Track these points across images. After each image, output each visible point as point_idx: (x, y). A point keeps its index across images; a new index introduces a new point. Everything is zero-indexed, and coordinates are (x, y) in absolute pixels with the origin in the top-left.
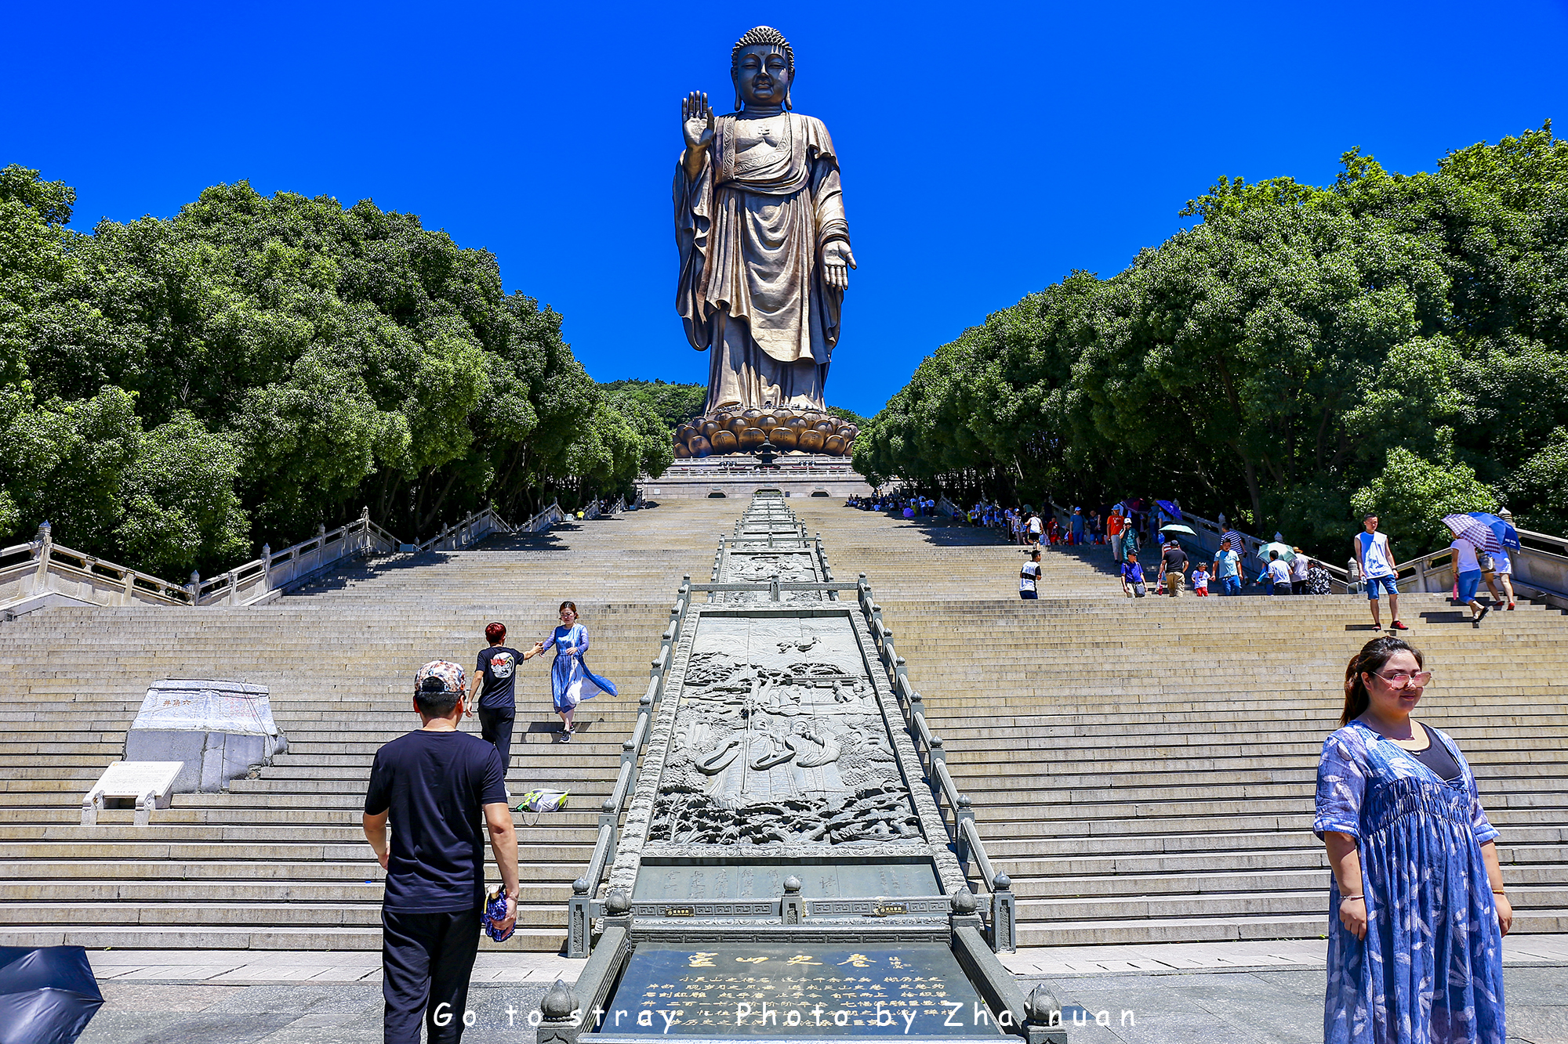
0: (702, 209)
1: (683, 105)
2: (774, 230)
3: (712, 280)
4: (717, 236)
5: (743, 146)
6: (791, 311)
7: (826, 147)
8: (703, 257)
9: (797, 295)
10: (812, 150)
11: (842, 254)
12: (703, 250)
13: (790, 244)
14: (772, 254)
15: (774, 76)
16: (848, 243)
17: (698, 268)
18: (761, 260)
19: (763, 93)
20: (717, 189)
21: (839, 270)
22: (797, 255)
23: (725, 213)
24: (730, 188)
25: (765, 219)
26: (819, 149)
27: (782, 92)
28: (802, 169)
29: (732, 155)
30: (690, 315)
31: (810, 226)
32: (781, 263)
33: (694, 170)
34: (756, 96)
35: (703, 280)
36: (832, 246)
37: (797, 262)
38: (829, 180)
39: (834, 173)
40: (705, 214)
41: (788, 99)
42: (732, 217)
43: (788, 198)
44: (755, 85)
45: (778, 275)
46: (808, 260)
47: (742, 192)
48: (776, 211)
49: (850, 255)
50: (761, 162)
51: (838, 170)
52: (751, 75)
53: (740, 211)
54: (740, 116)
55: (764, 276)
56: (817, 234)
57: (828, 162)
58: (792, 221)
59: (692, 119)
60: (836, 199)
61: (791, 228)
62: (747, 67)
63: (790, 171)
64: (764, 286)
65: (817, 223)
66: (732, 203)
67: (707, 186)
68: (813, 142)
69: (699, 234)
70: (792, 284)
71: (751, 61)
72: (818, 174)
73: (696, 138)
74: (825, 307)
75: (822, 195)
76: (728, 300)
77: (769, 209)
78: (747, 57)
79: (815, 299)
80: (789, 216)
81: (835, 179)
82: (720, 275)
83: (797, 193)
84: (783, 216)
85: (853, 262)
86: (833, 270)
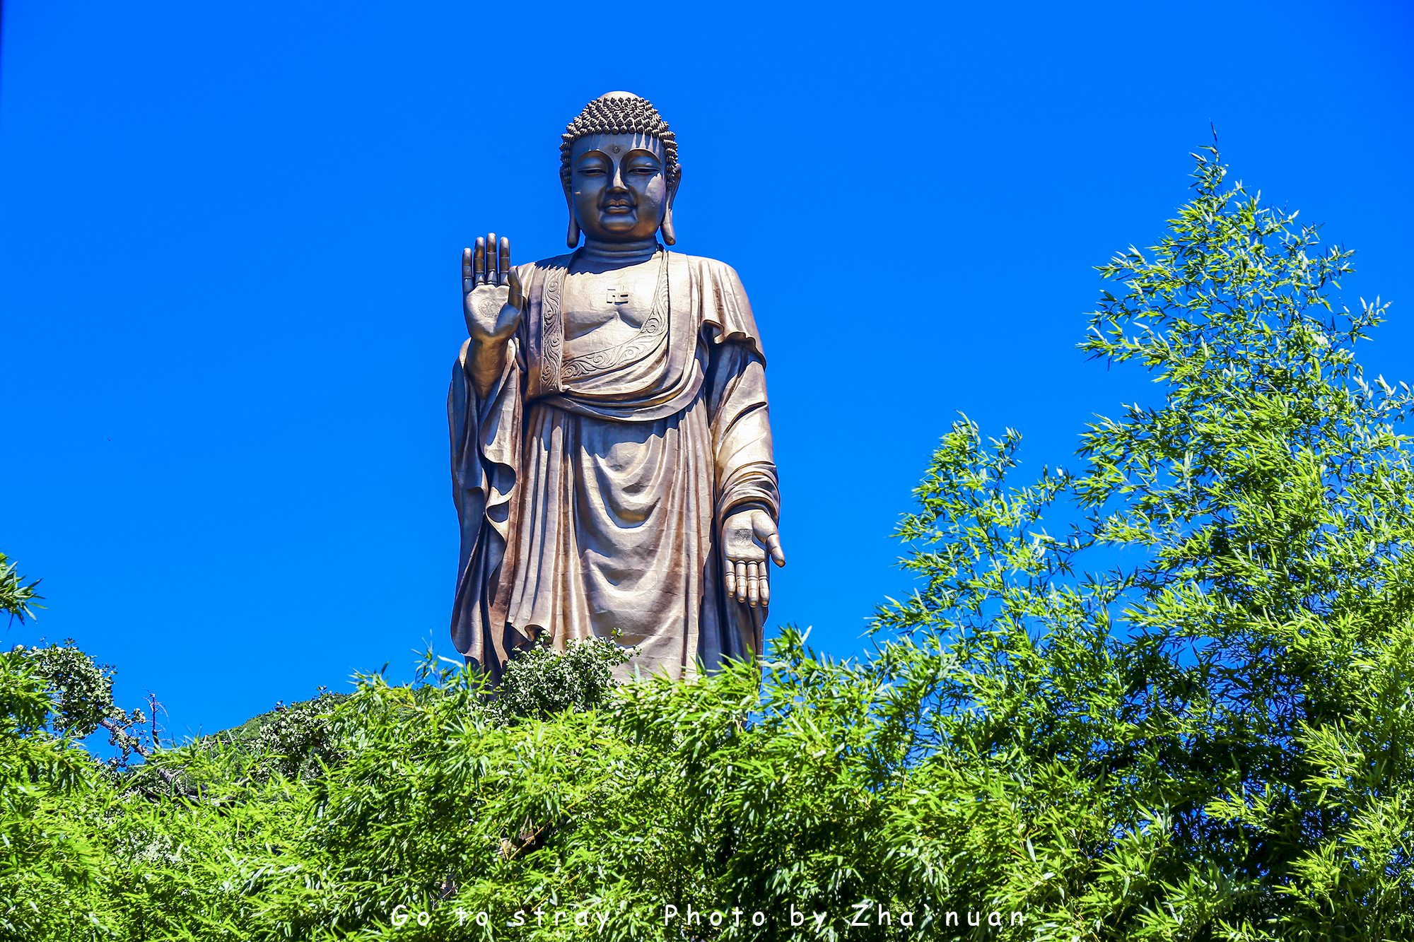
0: (501, 449)
1: (464, 260)
2: (634, 489)
3: (519, 583)
4: (529, 499)
5: (578, 327)
6: (666, 642)
7: (738, 321)
8: (502, 543)
9: (676, 611)
10: (707, 329)
11: (759, 537)
12: (502, 527)
13: (664, 514)
14: (628, 537)
15: (639, 188)
16: (772, 512)
17: (493, 561)
18: (609, 547)
19: (618, 223)
20: (530, 406)
21: (753, 567)
22: (678, 536)
23: (544, 453)
24: (555, 408)
25: (618, 467)
26: (721, 327)
27: (657, 214)
28: (690, 368)
29: (557, 344)
30: (477, 650)
31: (703, 476)
32: (647, 551)
33: (486, 376)
34: (604, 226)
35: (503, 582)
36: (741, 521)
37: (678, 549)
38: (743, 383)
39: (754, 368)
40: (507, 459)
41: (668, 226)
42: (557, 463)
43: (661, 427)
44: (604, 207)
45: (640, 574)
46: (698, 544)
47: (576, 416)
48: (635, 453)
49: (774, 540)
50: (613, 358)
51: (761, 359)
52: (594, 187)
53: (572, 451)
54: (576, 262)
55: (615, 577)
56: (718, 493)
57: (743, 349)
58: (670, 471)
59: (481, 287)
60: (756, 418)
61: (668, 485)
62: (589, 173)
63: (664, 376)
64: (615, 597)
65: (718, 470)
66: (558, 436)
67: (511, 406)
68: (711, 315)
69: (496, 499)
70: (668, 591)
71: (594, 164)
72: (721, 373)
73: (488, 322)
74: (733, 632)
75: (729, 412)
76: (546, 625)
77: (624, 449)
78: (586, 155)
79: (711, 615)
80: (663, 460)
81: (754, 380)
82: (533, 575)
83: (679, 416)
84: (651, 461)
85: (779, 552)
86: (742, 567)
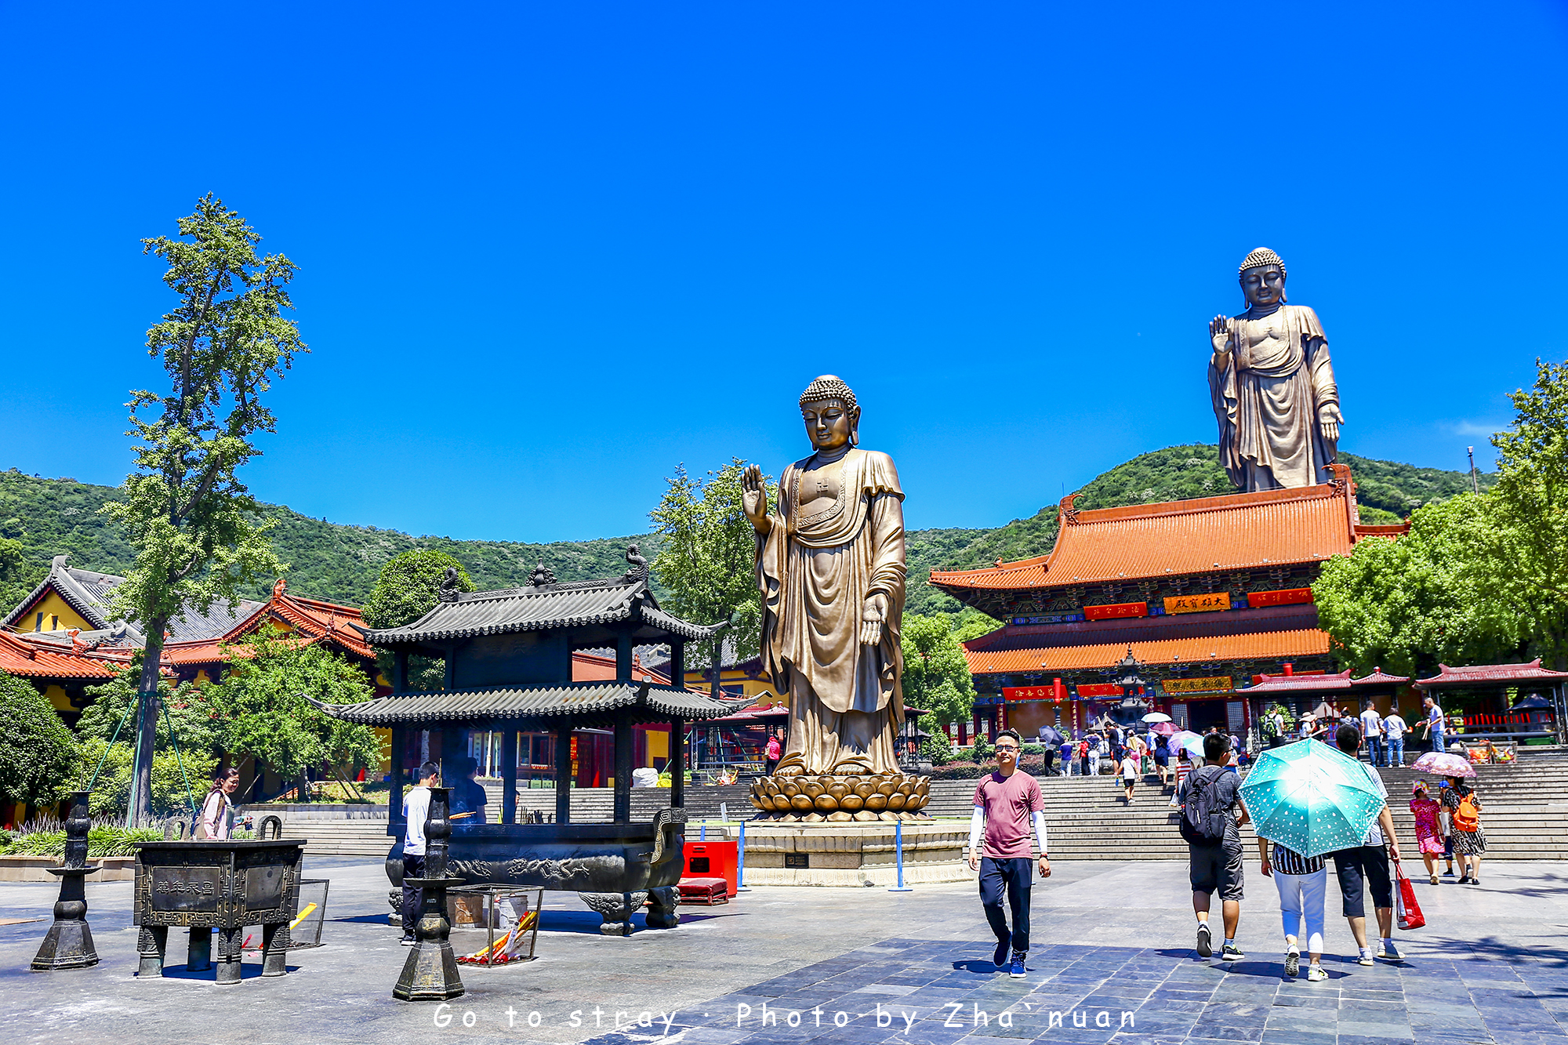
0: (1230, 392)
1: (1210, 326)
2: (1283, 401)
3: (1242, 439)
4: (1243, 408)
5: (1253, 342)
6: (1300, 455)
7: (1316, 331)
8: (1235, 426)
9: (1303, 444)
10: (1304, 336)
11: (1333, 415)
12: (1234, 420)
13: (1295, 408)
14: (1282, 419)
15: (1271, 285)
16: (1337, 404)
17: (1232, 433)
18: (1275, 423)
19: (1264, 300)
20: (1238, 374)
21: (1332, 425)
22: (1301, 416)
23: (1247, 391)
24: (1249, 374)
25: (1276, 394)
26: (1309, 335)
27: (1279, 293)
28: (1299, 352)
29: (1246, 351)
30: (1230, 466)
31: (1308, 392)
32: (1290, 423)
33: (1222, 367)
34: (1259, 302)
35: (1236, 439)
36: (1325, 409)
37: (1301, 421)
38: (1320, 354)
39: (1324, 346)
40: (1233, 396)
41: (1284, 296)
42: (1252, 394)
43: (1290, 376)
44: (1259, 294)
45: (1289, 432)
46: (1309, 418)
47: (1258, 377)
48: (1283, 388)
49: (1339, 415)
50: (1269, 353)
51: (1326, 343)
52: (1254, 287)
53: (1257, 389)
54: (1251, 315)
55: (1278, 434)
56: (1315, 398)
57: (1319, 340)
58: (1295, 393)
59: (1217, 335)
60: (1326, 367)
61: (1295, 397)
62: (1252, 283)
63: (1289, 358)
64: (1279, 441)
65: (1314, 389)
66: (1251, 384)
67: (1232, 376)
68: (1305, 331)
69: (1231, 410)
70: (1299, 437)
71: (1253, 279)
72: (1311, 351)
73: (1221, 348)
74: (1325, 449)
75: (1315, 368)
76: (1255, 456)
77: (1277, 387)
78: (1250, 276)
79: (1317, 444)
80: (1292, 389)
81: (1324, 351)
82: (1247, 436)
83: (1297, 370)
84: (1288, 390)
85: (1342, 420)
86: (1327, 426)
